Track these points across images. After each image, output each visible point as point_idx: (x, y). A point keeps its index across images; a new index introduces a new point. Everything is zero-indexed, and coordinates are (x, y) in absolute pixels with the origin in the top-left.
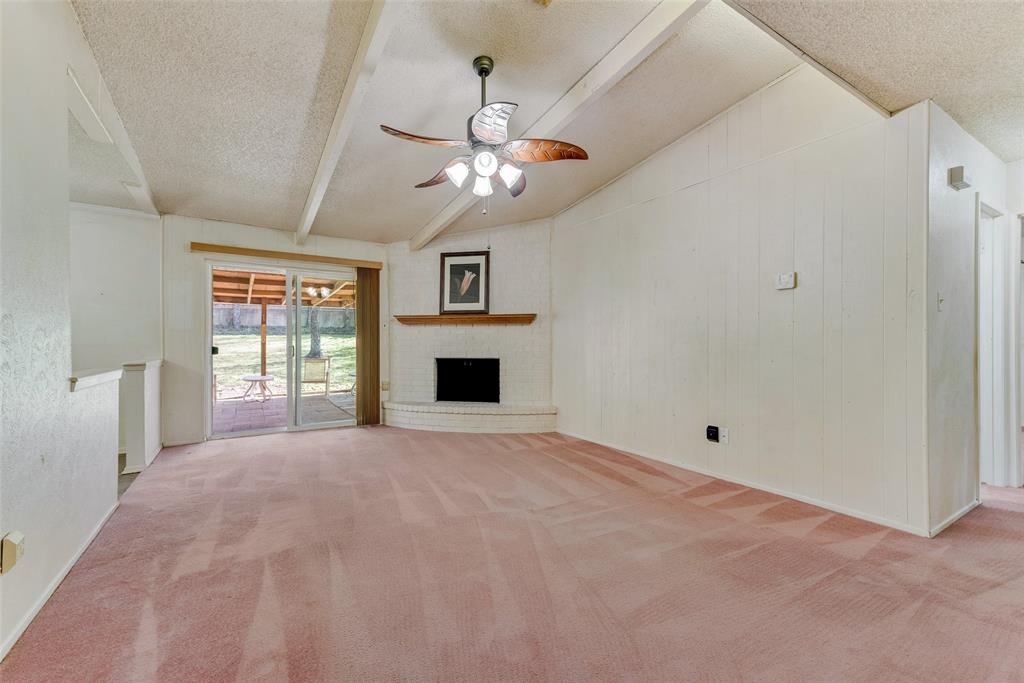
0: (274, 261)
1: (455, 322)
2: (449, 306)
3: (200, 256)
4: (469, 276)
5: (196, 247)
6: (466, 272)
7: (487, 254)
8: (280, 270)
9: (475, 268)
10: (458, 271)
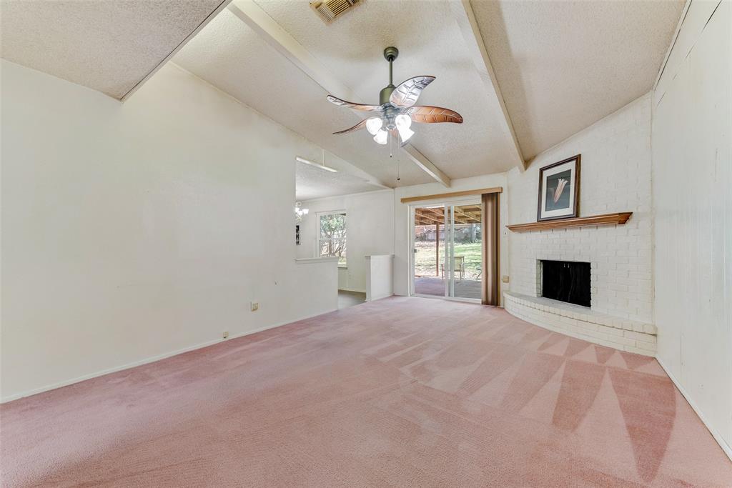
0: (436, 201)
1: (552, 228)
2: (545, 214)
3: (407, 205)
4: (562, 183)
5: (404, 200)
6: (560, 180)
7: (577, 159)
8: (441, 204)
9: (566, 175)
10: (553, 181)
